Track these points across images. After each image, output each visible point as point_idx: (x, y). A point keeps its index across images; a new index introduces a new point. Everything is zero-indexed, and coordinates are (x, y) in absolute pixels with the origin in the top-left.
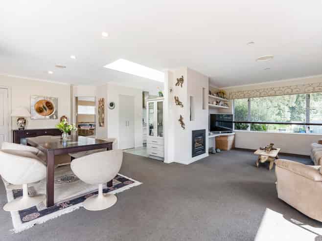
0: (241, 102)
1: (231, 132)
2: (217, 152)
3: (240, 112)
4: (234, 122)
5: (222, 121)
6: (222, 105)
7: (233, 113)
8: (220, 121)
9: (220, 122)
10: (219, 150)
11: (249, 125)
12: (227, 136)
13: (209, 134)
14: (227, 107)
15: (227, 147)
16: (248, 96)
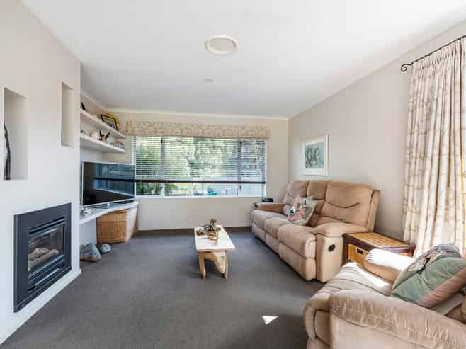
0: (146, 143)
1: (132, 201)
2: (102, 253)
3: (145, 162)
4: (137, 181)
5: (107, 179)
6: (112, 144)
7: (133, 162)
8: (102, 179)
9: (104, 182)
10: (107, 248)
11: (163, 185)
12: (123, 212)
13: (82, 214)
14: (122, 150)
15: (124, 234)
16: (162, 132)
